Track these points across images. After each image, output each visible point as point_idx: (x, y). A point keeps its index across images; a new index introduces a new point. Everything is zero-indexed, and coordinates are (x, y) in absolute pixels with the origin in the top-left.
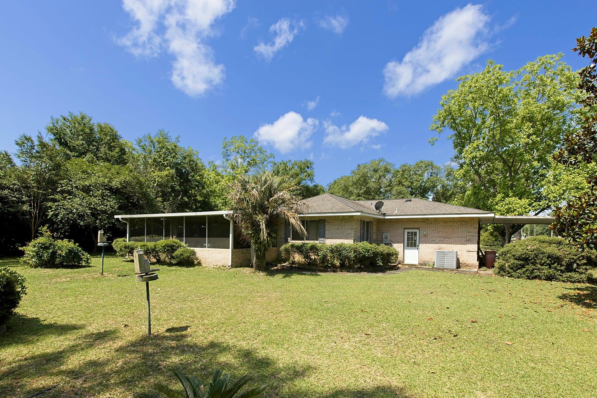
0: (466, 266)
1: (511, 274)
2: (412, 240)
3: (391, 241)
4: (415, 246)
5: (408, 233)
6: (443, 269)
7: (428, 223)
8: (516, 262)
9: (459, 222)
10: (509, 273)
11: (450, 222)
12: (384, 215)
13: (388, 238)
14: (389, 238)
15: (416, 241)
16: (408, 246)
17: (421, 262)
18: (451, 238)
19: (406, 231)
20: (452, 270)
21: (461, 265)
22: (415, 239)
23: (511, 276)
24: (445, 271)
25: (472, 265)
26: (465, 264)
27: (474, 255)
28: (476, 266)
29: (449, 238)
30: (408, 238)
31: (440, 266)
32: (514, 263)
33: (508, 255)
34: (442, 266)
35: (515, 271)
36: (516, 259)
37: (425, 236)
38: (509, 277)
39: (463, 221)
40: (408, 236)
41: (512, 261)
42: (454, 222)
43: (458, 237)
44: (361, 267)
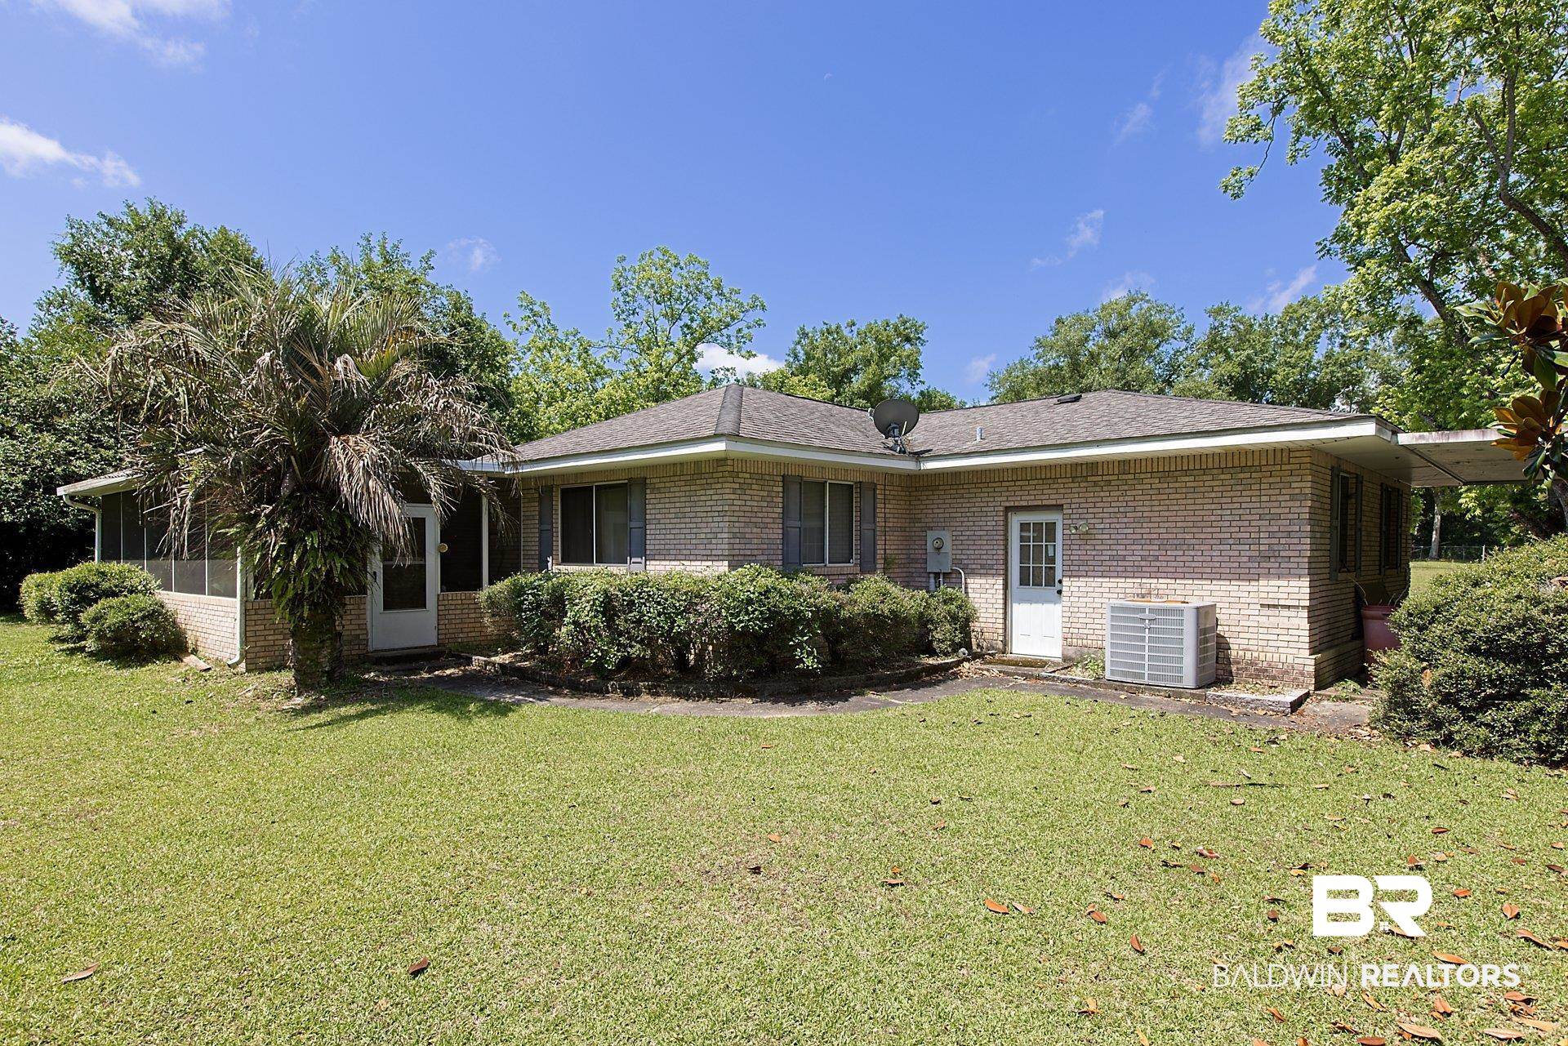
0: (1257, 677)
1: (1444, 731)
2: (1038, 559)
3: (957, 562)
4: (1050, 582)
5: (1024, 527)
6: (1134, 689)
7: (1096, 484)
8: (1472, 664)
9: (1223, 470)
10: (1437, 725)
11: (1186, 472)
12: (918, 456)
13: (942, 551)
14: (948, 547)
15: (1052, 560)
16: (1024, 581)
17: (1071, 652)
18: (1192, 547)
19: (1016, 520)
20: (1176, 694)
21: (1234, 668)
22: (1051, 554)
23: (1448, 741)
24: (1146, 696)
25: (1287, 672)
26: (1252, 663)
27: (1295, 622)
28: (1302, 675)
29: (1181, 544)
30: (1024, 550)
31: (1125, 674)
32: (1462, 674)
33: (1437, 629)
34: (1135, 675)
35: (1468, 715)
36: (1473, 650)
37: (1086, 537)
38: (1435, 744)
39: (1243, 469)
40: (1022, 539)
41: (1453, 660)
42: (1205, 471)
43: (1221, 542)
44: (730, 677)
